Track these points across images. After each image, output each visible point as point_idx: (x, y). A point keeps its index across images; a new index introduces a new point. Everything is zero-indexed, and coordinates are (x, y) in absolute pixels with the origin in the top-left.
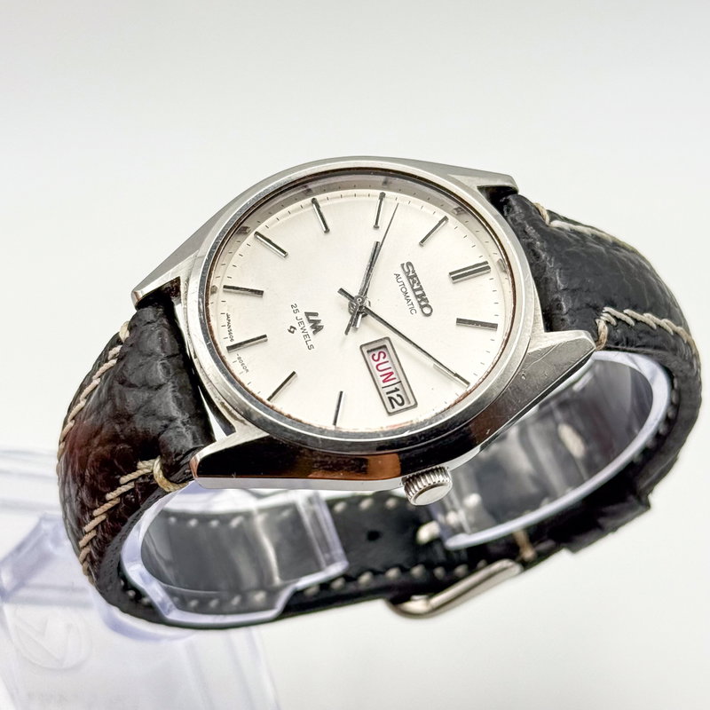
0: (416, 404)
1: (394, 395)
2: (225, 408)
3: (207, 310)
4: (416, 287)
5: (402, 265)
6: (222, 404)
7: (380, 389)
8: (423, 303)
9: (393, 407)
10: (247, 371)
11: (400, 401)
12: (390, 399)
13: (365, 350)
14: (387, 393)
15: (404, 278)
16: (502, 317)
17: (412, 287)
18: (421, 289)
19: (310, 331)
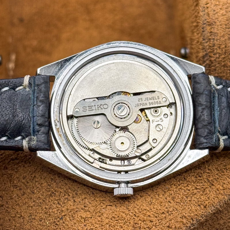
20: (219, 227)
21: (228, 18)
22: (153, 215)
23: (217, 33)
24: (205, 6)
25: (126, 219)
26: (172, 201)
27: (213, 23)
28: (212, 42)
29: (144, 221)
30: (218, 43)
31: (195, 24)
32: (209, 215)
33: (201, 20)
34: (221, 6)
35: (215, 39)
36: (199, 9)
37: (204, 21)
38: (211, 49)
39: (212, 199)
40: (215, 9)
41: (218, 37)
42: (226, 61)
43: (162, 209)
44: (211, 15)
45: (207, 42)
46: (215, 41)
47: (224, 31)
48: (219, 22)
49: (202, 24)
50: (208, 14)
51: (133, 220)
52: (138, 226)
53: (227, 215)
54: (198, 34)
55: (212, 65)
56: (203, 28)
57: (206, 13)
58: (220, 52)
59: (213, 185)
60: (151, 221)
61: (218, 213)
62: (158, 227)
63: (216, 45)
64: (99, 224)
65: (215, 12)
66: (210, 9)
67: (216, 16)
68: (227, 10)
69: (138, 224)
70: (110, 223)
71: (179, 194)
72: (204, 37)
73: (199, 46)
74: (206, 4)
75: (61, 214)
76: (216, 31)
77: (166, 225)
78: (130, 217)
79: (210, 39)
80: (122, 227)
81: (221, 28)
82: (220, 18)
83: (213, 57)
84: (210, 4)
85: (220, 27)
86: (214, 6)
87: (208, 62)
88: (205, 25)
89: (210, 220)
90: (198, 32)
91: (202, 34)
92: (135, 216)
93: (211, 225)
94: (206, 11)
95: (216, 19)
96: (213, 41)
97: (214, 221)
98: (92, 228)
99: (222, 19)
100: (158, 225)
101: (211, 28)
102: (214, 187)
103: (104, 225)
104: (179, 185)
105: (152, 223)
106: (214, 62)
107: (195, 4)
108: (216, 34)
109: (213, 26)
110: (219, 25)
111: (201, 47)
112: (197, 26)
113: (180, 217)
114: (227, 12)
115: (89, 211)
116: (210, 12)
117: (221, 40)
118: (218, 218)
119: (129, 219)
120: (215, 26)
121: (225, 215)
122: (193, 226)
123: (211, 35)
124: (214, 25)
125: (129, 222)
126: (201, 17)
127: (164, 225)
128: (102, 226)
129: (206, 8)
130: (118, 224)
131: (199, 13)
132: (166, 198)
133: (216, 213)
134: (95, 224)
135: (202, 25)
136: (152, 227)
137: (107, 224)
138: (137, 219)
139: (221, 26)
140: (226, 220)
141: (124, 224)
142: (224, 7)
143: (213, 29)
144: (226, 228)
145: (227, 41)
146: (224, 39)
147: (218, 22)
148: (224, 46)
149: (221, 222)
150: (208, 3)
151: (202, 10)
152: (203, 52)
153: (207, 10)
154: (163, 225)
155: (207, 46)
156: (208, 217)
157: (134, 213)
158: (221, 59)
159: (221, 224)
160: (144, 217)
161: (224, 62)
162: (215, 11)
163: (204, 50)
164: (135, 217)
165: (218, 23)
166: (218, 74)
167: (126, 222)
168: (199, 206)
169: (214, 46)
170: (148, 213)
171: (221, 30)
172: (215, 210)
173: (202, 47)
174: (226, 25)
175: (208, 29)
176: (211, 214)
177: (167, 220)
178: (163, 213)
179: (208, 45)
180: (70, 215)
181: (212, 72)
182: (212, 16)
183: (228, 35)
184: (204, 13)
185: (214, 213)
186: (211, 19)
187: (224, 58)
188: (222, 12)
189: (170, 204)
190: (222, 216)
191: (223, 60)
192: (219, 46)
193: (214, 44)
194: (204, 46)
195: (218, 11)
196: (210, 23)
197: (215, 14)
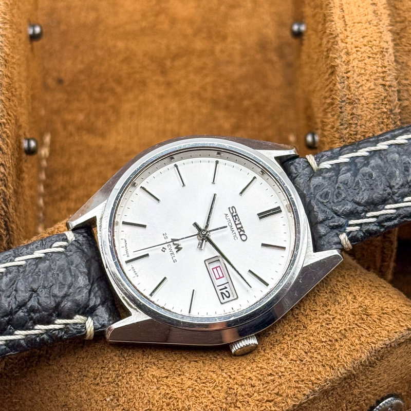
0: (238, 297)
1: (224, 291)
2: (125, 300)
3: (114, 240)
4: (237, 222)
5: (229, 208)
6: (123, 298)
7: (216, 287)
8: (242, 233)
9: (224, 299)
10: (138, 276)
11: (228, 295)
12: (222, 293)
13: (207, 263)
14: (220, 290)
15: (230, 216)
16: (288, 241)
17: (235, 222)
18: (240, 223)
19: (175, 251)
20: (353, 399)
21: (378, 93)
22: (256, 377)
23: (361, 115)
24: (345, 75)
25: (217, 381)
26: (284, 359)
27: (355, 101)
28: (354, 128)
29: (243, 385)
30: (363, 130)
31: (329, 101)
32: (337, 380)
33: (338, 96)
34: (368, 76)
35: (359, 124)
36: (336, 79)
37: (342, 97)
38: (352, 139)
39: (343, 357)
40: (359, 81)
41: (363, 122)
43: (269, 369)
44: (352, 88)
45: (347, 128)
46: (358, 127)
47: (372, 112)
48: (365, 99)
49: (339, 101)
50: (349, 88)
51: (227, 383)
52: (233, 391)
53: (365, 382)
54: (333, 115)
56: (341, 108)
57: (346, 86)
59: (345, 337)
60: (253, 386)
61: (351, 379)
62: (262, 394)
63: (359, 132)
64: (178, 387)
65: (359, 85)
66: (351, 80)
67: (361, 91)
68: (376, 82)
69: (234, 389)
70: (193, 386)
71: (295, 349)
72: (342, 120)
73: (335, 133)
74: (346, 72)
75: (124, 371)
76: (359, 112)
77: (273, 392)
78: (223, 379)
79: (350, 124)
80: (210, 393)
81: (367, 108)
82: (366, 93)
84: (352, 72)
85: (365, 106)
86: (358, 76)
88: (343, 104)
89: (338, 389)
90: (333, 113)
91: (339, 116)
92: (230, 378)
93: (340, 396)
94: (346, 83)
95: (360, 95)
96: (356, 127)
97: (345, 390)
98: (167, 392)
99: (369, 94)
100: (262, 392)
101: (353, 108)
102: (347, 340)
103: (185, 388)
104: (296, 336)
105: (254, 389)
107: (330, 71)
108: (360, 118)
109: (356, 106)
110: (365, 104)
111: (337, 135)
112: (332, 104)
113: (295, 381)
114: (375, 85)
115: (165, 369)
116: (351, 85)
117: (367, 125)
118: (350, 386)
119: (221, 382)
120: (358, 105)
121: (361, 382)
122: (312, 395)
123: (352, 119)
124: (356, 103)
125: (220, 386)
126: (338, 92)
127: (271, 391)
128: (182, 390)
129: (346, 77)
130: (205, 388)
131: (335, 85)
132: (276, 354)
133: (348, 378)
134: (172, 387)
135: (339, 103)
136: (253, 394)
137: (189, 387)
138: (232, 382)
139: (367, 106)
140: (364, 390)
141: (214, 389)
142: (372, 77)
143: (355, 109)
144: (364, 400)
145: (376, 127)
146: (371, 124)
147: (363, 99)
148: (370, 135)
149: (356, 391)
150: (349, 71)
151: (339, 81)
152: (340, 142)
153: (348, 81)
154: (269, 392)
155: (346, 134)
156: (336, 383)
157: (229, 374)
159: (355, 395)
160: (242, 379)
162: (358, 82)
163: (342, 140)
164: (229, 380)
165: (363, 101)
167: (217, 386)
168: (324, 366)
169: (356, 134)
170: (249, 375)
171: (367, 111)
172: (346, 373)
173: (339, 134)
174: (375, 104)
175: (349, 109)
176: (340, 378)
177: (275, 384)
178: (271, 374)
179: (348, 133)
180: (137, 373)
182: (354, 90)
183: (377, 119)
184: (342, 85)
185: (345, 379)
186: (352, 95)
189: (281, 362)
190: (357, 383)
192: (364, 134)
193: (357, 132)
194: (342, 134)
195: (364, 83)
196: (351, 101)
197: (358, 88)
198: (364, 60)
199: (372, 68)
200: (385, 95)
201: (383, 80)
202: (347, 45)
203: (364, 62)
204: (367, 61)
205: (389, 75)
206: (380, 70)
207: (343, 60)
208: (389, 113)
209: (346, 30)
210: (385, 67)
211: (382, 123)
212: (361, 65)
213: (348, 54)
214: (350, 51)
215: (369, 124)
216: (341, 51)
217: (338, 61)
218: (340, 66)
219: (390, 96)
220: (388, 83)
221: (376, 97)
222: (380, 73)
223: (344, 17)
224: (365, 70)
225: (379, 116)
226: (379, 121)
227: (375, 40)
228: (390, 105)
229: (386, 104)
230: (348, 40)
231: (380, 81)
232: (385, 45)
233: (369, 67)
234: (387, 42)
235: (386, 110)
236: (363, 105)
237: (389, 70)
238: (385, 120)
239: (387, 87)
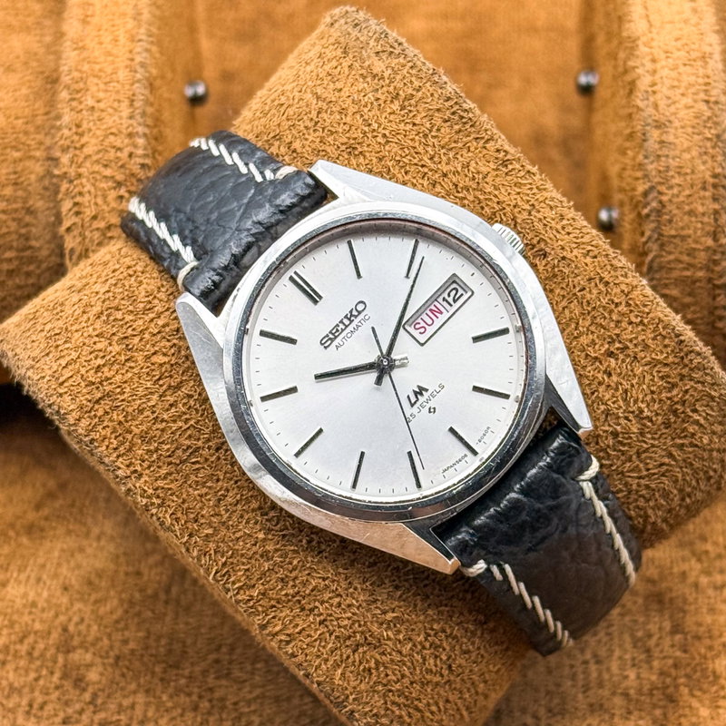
21: (698, 113)
23: (674, 144)
24: (650, 89)
27: (665, 124)
28: (664, 163)
30: (677, 164)
34: (683, 89)
35: (671, 156)
36: (637, 96)
37: (646, 119)
38: (661, 177)
40: (671, 96)
41: (677, 152)
42: (695, 204)
44: (660, 108)
46: (671, 161)
47: (690, 139)
48: (680, 121)
50: (656, 106)
55: (664, 211)
56: (644, 134)
57: (650, 103)
58: (681, 183)
63: (672, 167)
65: (670, 101)
66: (658, 96)
67: (672, 109)
68: (695, 97)
72: (646, 151)
74: (651, 84)
76: (671, 138)
79: (659, 156)
81: (684, 133)
82: (682, 113)
83: (666, 194)
84: (660, 85)
85: (680, 130)
86: (669, 89)
87: (654, 204)
88: (648, 128)
91: (641, 147)
94: (652, 99)
95: (672, 115)
96: (667, 160)
99: (685, 114)
101: (662, 134)
106: (667, 204)
108: (672, 147)
109: (666, 129)
110: (679, 127)
111: (639, 174)
114: (695, 101)
116: (659, 102)
117: (682, 158)
120: (670, 130)
123: (661, 149)
124: (667, 127)
129: (651, 93)
142: (689, 91)
143: (665, 135)
145: (696, 160)
147: (677, 120)
148: (689, 171)
150: (656, 84)
151: (641, 97)
152: (644, 183)
153: (654, 97)
155: (652, 170)
158: (681, 199)
161: (688, 204)
162: (669, 98)
163: (646, 180)
165: (677, 124)
166: (676, 230)
169: (667, 171)
171: (682, 137)
173: (642, 173)
174: (693, 127)
175: (656, 135)
179: (656, 169)
181: (663, 228)
182: (664, 109)
183: (697, 149)
184: (646, 102)
186: (662, 116)
187: (690, 196)
188: (685, 101)
191: (686, 202)
192: (678, 170)
193: (668, 167)
194: (646, 170)
195: (677, 99)
196: (658, 124)
197: (669, 106)
198: (677, 68)
199: (689, 79)
200: (708, 113)
201: (706, 95)
202: (653, 50)
203: (676, 71)
204: (682, 69)
205: (714, 88)
206: (701, 81)
207: (646, 69)
208: (715, 140)
209: (650, 32)
210: (708, 77)
211: (705, 153)
212: (674, 74)
213: (654, 61)
214: (656, 57)
215: (687, 156)
216: (644, 58)
217: (639, 71)
218: (642, 77)
219: (716, 116)
220: (713, 99)
221: (696, 117)
222: (700, 85)
223: (647, 16)
224: (679, 81)
225: (701, 144)
226: (700, 150)
227: (694, 43)
228: (716, 129)
229: (711, 128)
230: (654, 44)
231: (702, 96)
232: (708, 49)
233: (685, 78)
234: (711, 45)
235: (710, 136)
236: (676, 128)
237: (715, 81)
238: (711, 151)
239: (711, 105)
